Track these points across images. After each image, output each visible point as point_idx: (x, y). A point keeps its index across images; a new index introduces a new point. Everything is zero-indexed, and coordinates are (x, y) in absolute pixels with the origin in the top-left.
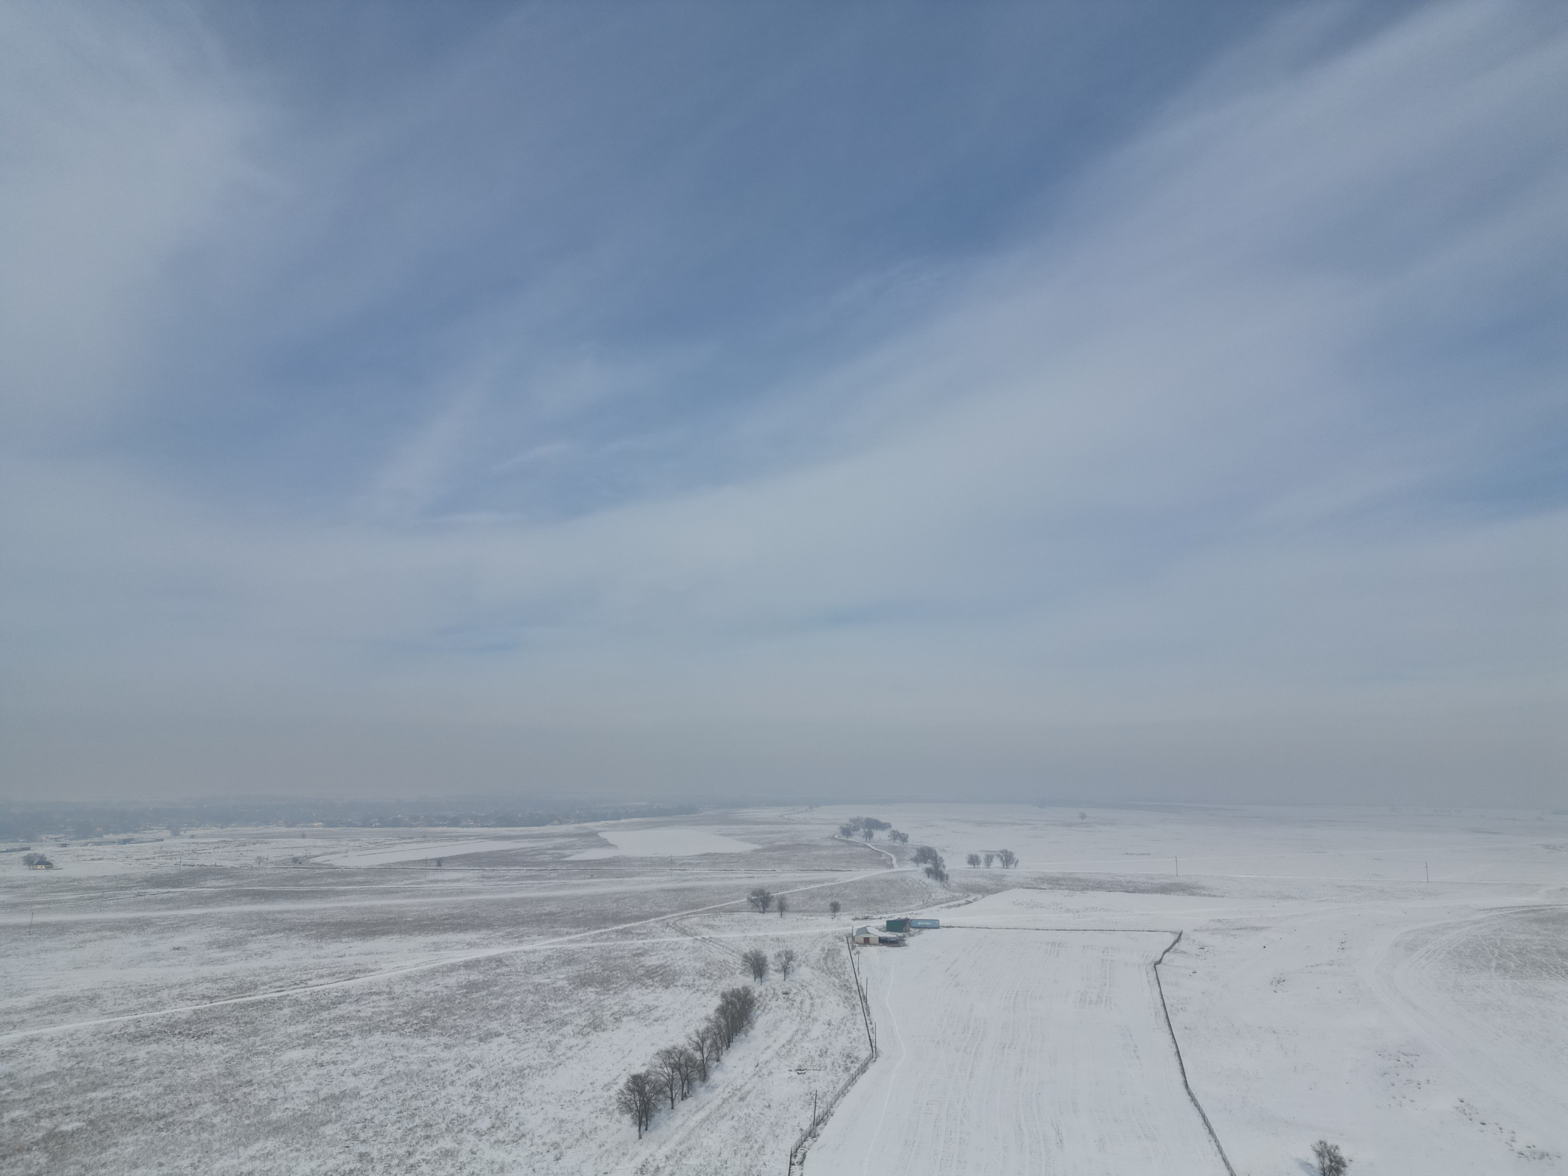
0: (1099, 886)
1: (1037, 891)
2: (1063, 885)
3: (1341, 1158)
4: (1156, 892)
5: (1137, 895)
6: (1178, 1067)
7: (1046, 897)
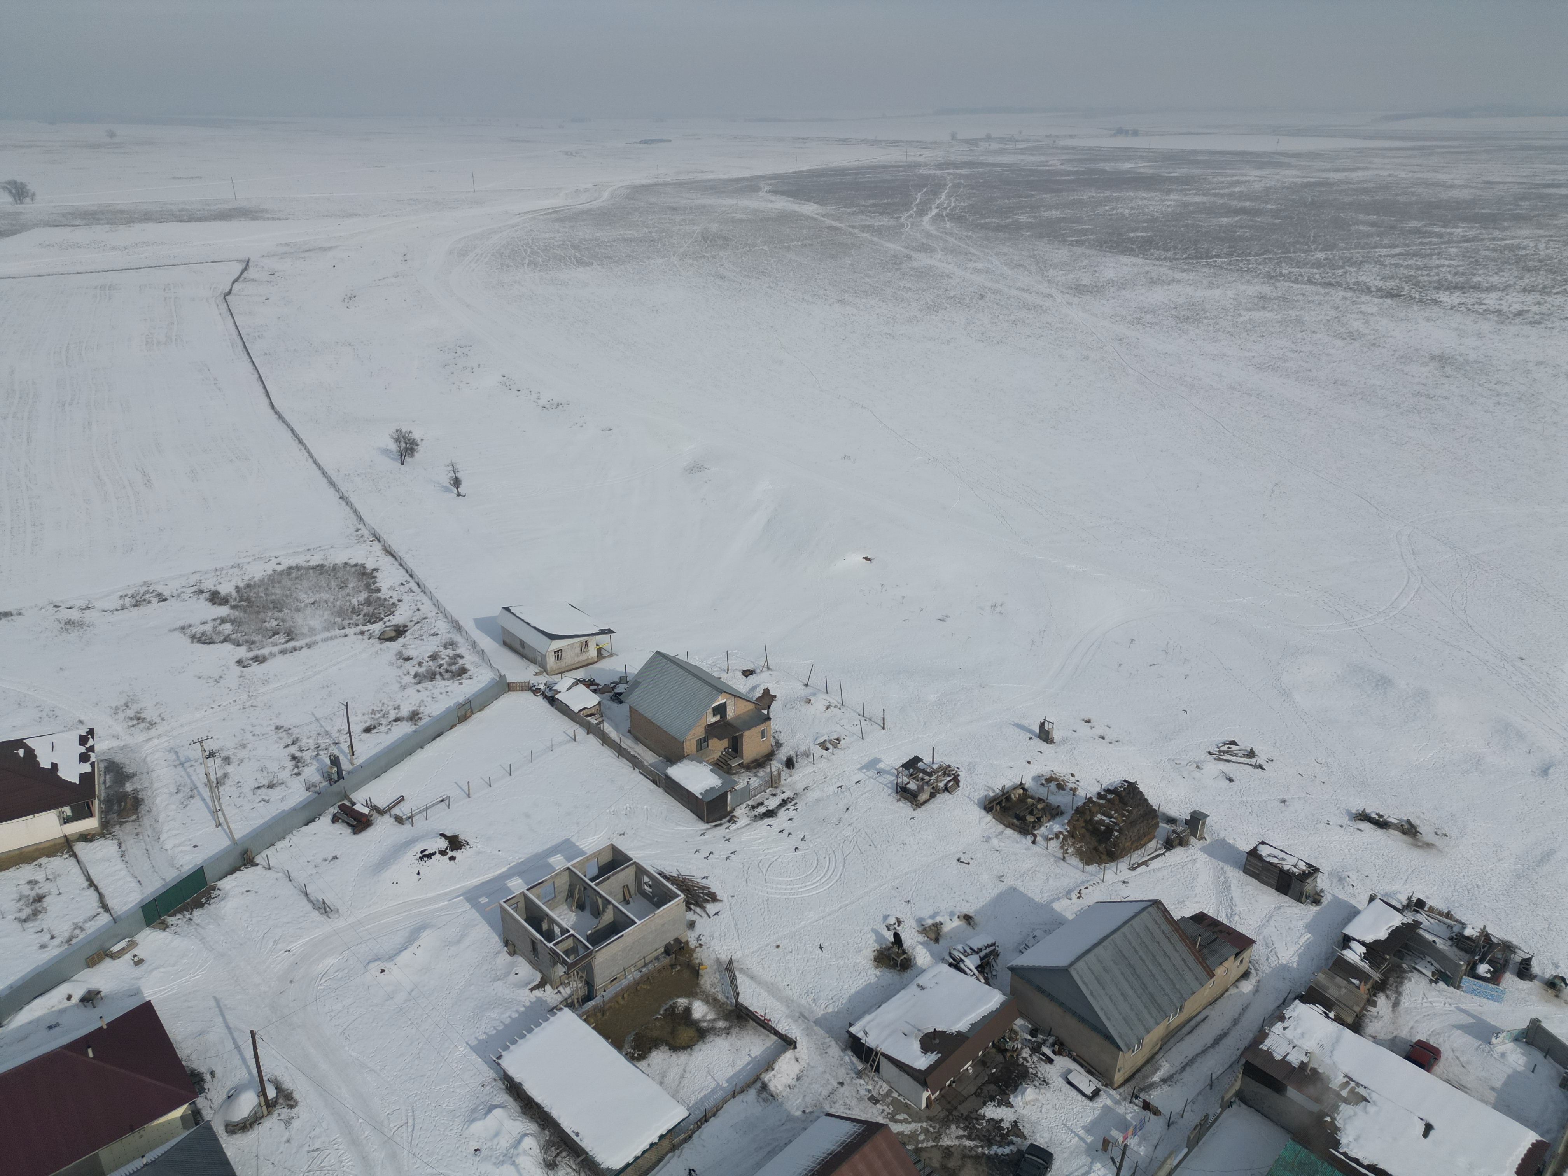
0: (147, 217)
1: (69, 229)
2: (102, 219)
3: (414, 440)
4: (215, 219)
5: (193, 225)
6: (262, 391)
7: (82, 234)
